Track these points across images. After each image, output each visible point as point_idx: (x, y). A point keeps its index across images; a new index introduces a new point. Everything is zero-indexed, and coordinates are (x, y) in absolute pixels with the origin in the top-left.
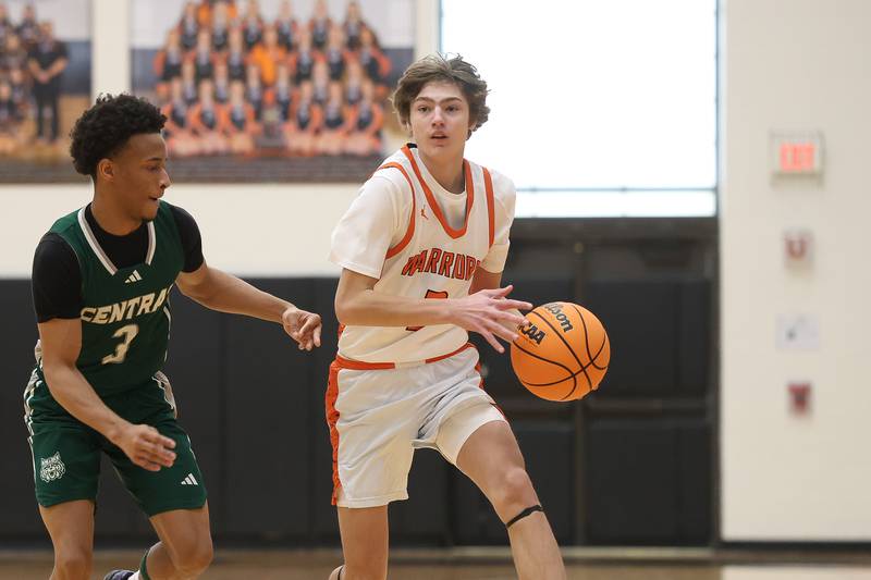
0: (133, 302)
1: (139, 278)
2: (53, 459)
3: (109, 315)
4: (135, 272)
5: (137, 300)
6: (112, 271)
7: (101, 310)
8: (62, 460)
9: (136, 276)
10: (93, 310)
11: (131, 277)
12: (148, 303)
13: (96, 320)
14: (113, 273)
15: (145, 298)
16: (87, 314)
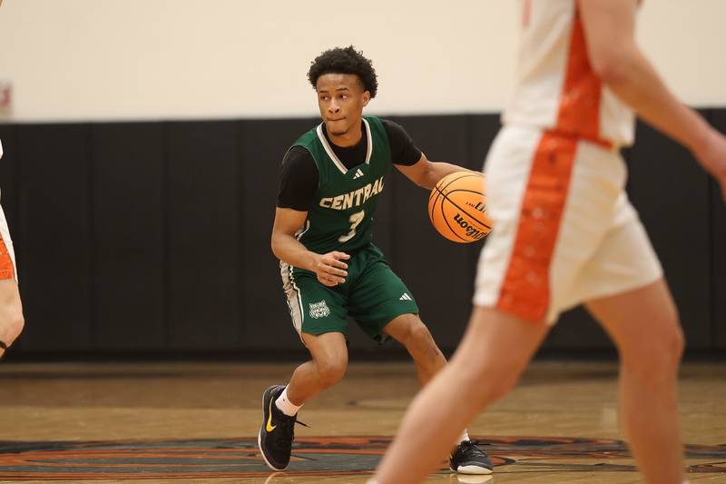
0: (359, 192)
1: (362, 174)
2: (320, 304)
3: (342, 202)
4: (359, 171)
5: (361, 191)
6: (344, 171)
7: (336, 199)
8: (327, 305)
9: (359, 173)
10: (330, 200)
11: (357, 174)
12: (367, 191)
13: (333, 207)
14: (345, 173)
15: (366, 188)
16: (326, 203)
